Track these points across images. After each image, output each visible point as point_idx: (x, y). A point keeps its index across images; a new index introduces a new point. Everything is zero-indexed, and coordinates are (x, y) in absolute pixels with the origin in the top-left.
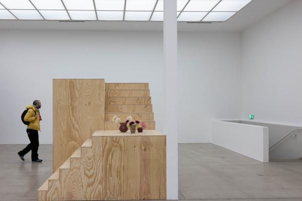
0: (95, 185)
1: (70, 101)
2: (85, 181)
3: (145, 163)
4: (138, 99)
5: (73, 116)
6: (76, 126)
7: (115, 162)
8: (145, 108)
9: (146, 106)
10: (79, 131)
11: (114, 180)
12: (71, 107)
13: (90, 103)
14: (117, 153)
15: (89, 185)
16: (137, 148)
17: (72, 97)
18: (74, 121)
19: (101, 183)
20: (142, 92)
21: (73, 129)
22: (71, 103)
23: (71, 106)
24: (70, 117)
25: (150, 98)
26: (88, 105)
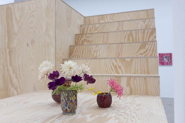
1: (7, 40)
4: (131, 34)
5: (11, 65)
6: (15, 80)
8: (141, 48)
9: (143, 45)
10: (19, 90)
12: (8, 50)
13: (33, 42)
18: (11, 73)
20: (141, 23)
21: (10, 86)
22: (8, 44)
23: (8, 47)
24: (7, 66)
25: (154, 30)
26: (31, 45)
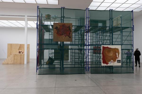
0: (12, 61)
2: (10, 61)
3: (21, 58)
7: (16, 58)
11: (15, 61)
14: (16, 56)
15: (11, 62)
16: (19, 56)
17: (11, 47)
19: (13, 61)
